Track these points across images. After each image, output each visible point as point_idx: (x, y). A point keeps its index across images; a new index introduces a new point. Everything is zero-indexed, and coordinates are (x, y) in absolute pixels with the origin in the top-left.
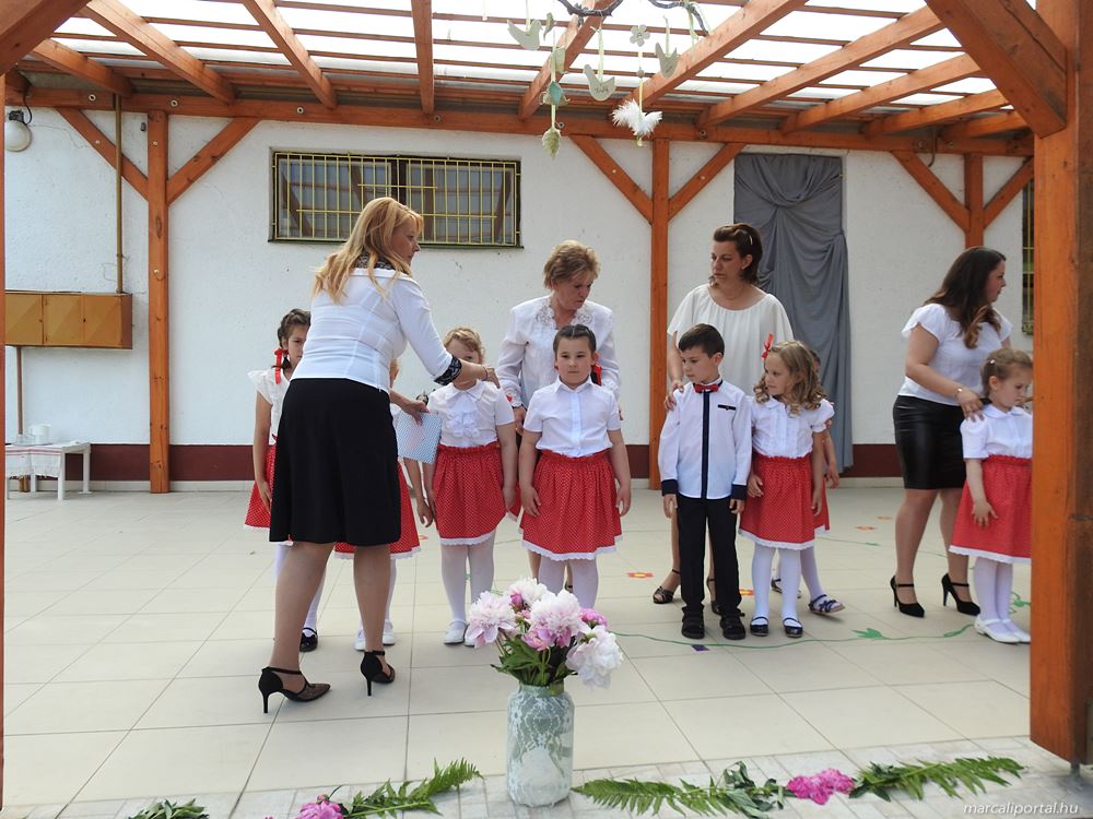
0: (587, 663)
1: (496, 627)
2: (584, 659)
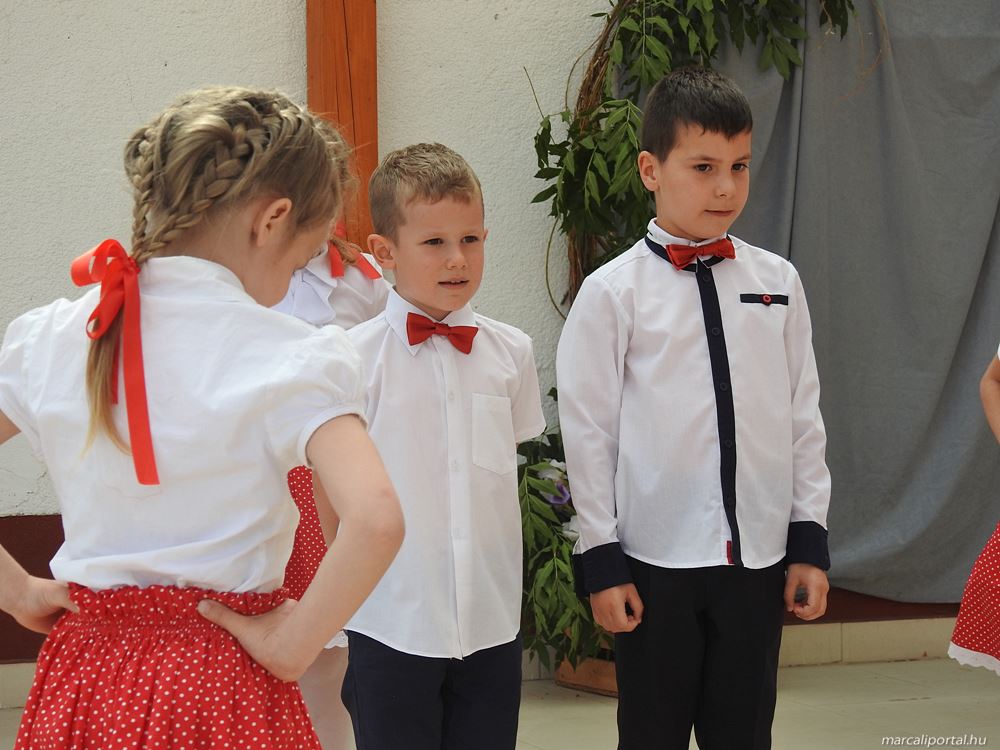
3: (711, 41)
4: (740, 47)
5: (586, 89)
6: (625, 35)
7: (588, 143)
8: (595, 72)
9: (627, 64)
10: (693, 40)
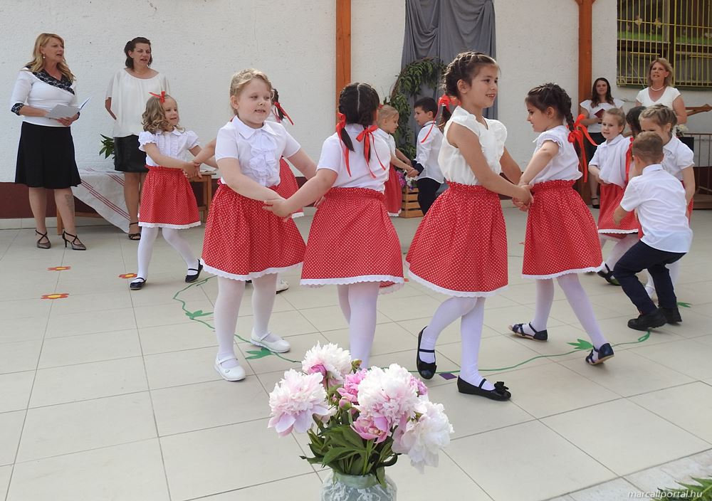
0: (418, 443)
1: (310, 414)
2: (414, 438)
3: (420, 82)
4: (425, 83)
5: (394, 91)
6: (402, 80)
7: (394, 102)
8: (396, 88)
9: (402, 86)
10: (416, 82)
